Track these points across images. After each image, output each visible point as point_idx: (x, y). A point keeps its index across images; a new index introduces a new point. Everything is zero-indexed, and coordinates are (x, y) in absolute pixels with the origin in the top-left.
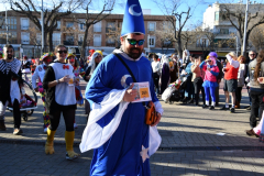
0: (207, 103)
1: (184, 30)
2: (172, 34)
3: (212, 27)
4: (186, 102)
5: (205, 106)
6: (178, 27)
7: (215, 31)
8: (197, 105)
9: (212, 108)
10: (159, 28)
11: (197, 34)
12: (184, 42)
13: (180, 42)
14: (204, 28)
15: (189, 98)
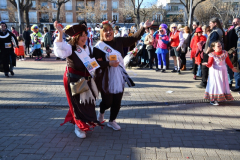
0: (159, 67)
1: (142, 7)
2: (132, 11)
3: (165, 5)
4: (142, 66)
5: (158, 70)
6: (137, 5)
7: (167, 8)
8: (151, 68)
9: (164, 71)
10: (121, 6)
11: (152, 10)
12: (142, 17)
13: (138, 18)
14: (158, 5)
15: (144, 63)
